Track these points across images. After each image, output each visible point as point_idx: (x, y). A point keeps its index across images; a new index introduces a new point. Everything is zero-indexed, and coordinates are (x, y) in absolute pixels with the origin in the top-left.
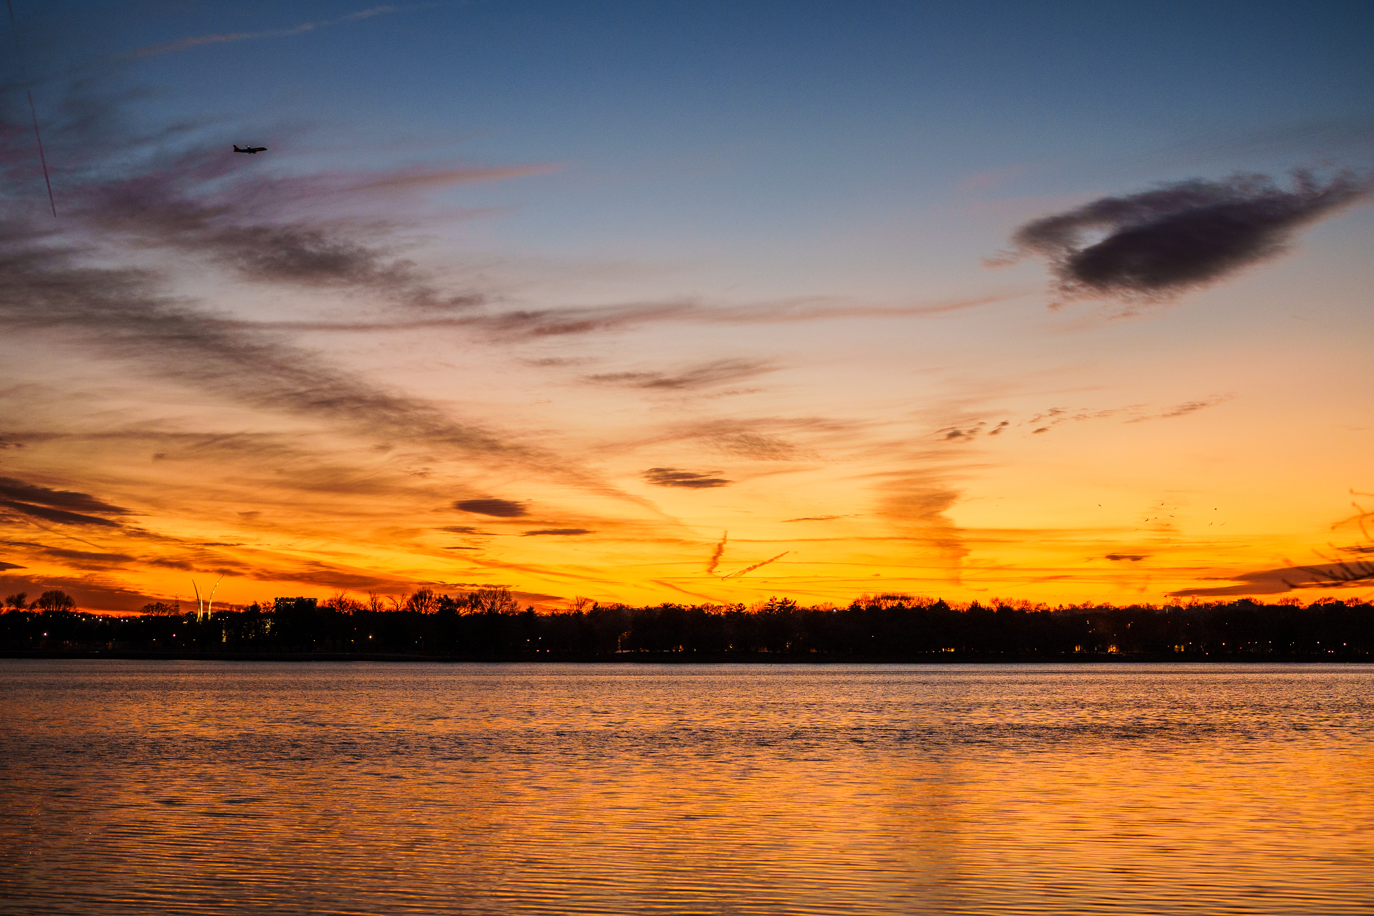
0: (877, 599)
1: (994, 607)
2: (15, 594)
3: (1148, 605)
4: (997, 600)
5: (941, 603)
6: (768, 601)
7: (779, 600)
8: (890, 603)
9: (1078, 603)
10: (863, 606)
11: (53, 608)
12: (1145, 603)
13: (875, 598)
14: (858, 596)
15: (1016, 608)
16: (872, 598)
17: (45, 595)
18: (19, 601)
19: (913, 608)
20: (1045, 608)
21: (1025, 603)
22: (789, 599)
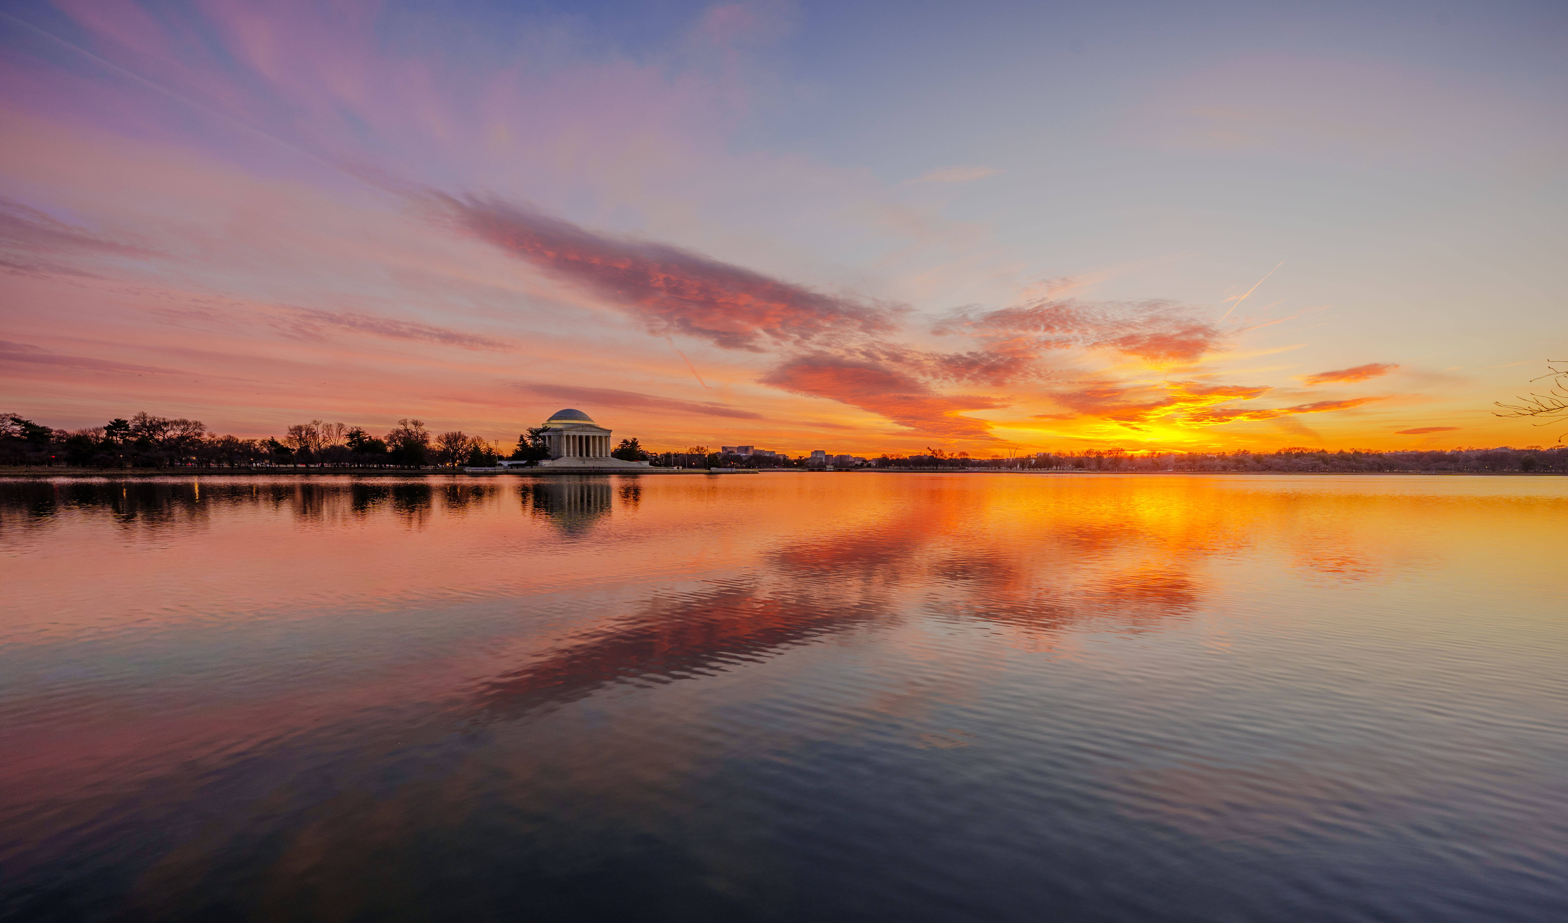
0: (1290, 449)
1: (1352, 452)
2: (951, 453)
3: (1441, 450)
4: (1353, 449)
5: (1323, 451)
6: (1237, 451)
7: (1242, 450)
8: (1296, 451)
9: (1400, 450)
10: (1283, 453)
11: (963, 457)
12: (1439, 450)
13: (1289, 449)
14: (1281, 448)
15: (1364, 452)
16: (1288, 449)
17: (960, 453)
18: (952, 455)
19: (1308, 453)
20: (1380, 452)
21: (1369, 450)
22: (1247, 450)
